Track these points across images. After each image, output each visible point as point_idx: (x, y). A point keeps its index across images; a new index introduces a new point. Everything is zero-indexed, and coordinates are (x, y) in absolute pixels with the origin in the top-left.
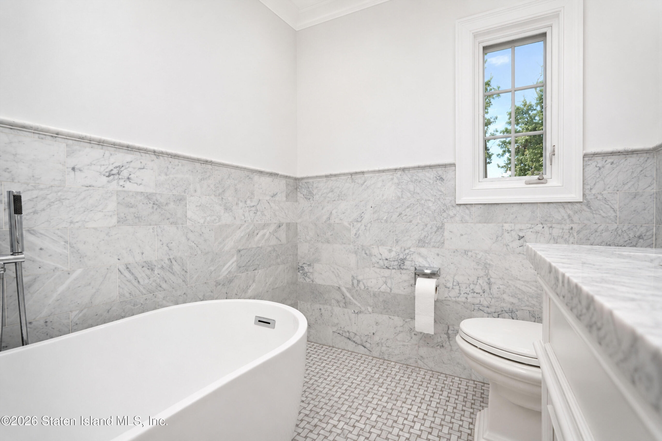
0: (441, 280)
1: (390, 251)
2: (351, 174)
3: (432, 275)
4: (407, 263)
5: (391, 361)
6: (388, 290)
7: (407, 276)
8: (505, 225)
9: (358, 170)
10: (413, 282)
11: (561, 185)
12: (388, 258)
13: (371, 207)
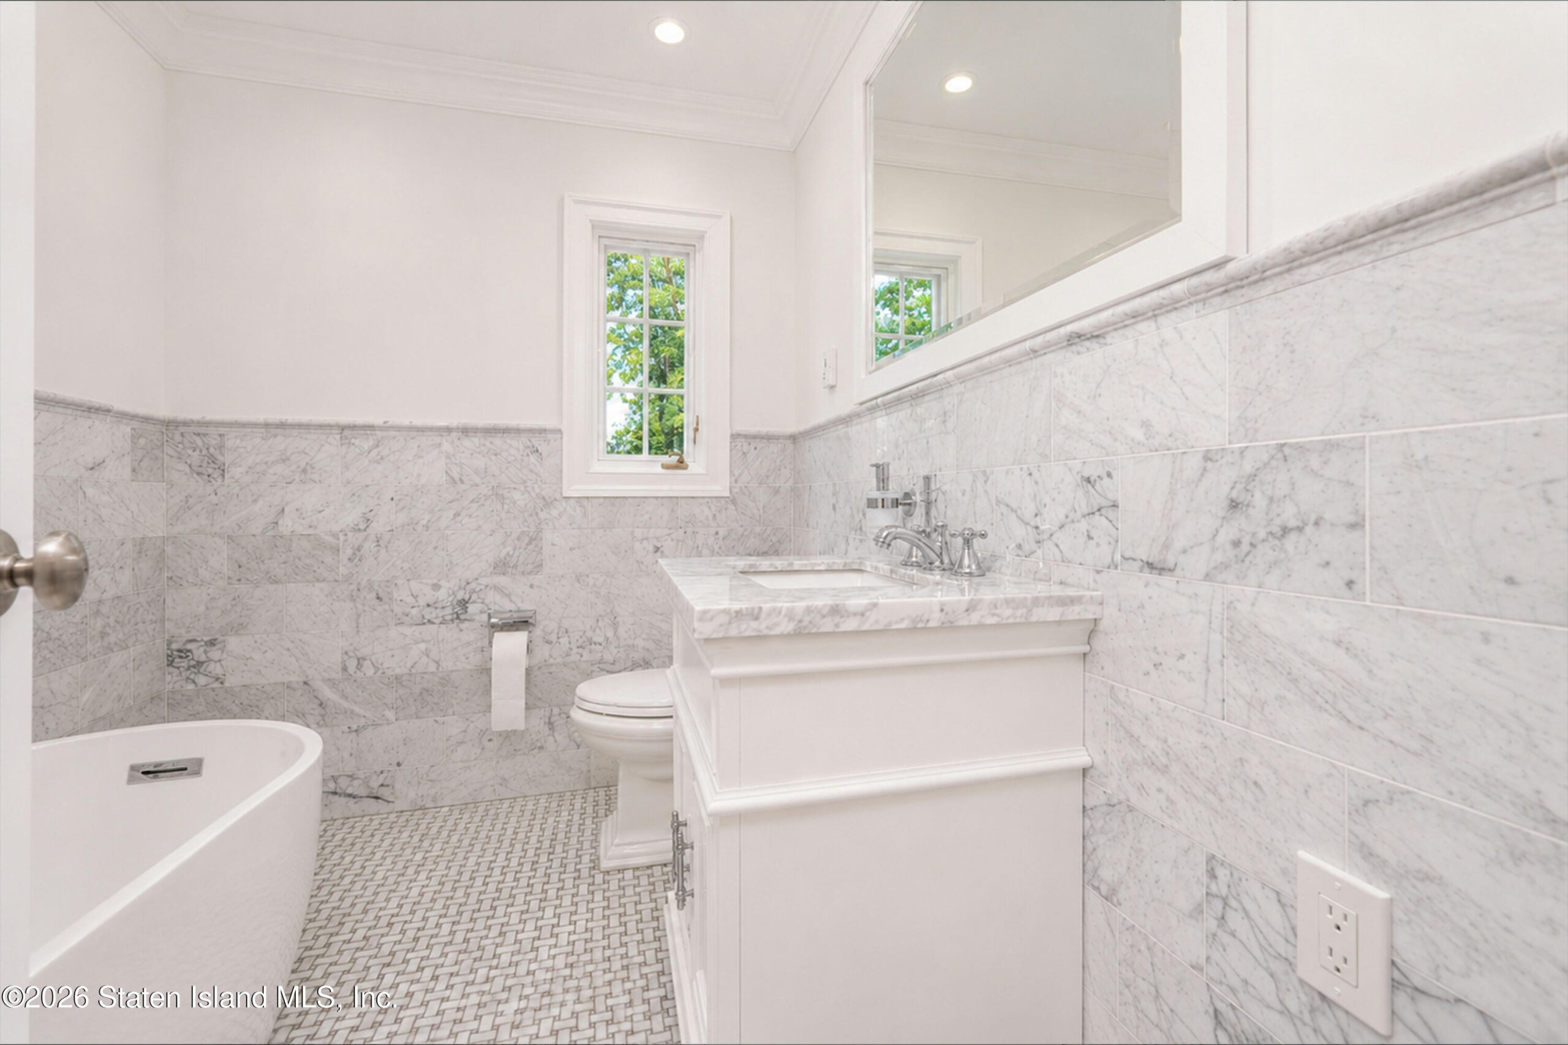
0: (538, 632)
1: (436, 587)
2: (343, 428)
3: (522, 624)
4: (472, 608)
5: (442, 807)
6: (432, 668)
7: (470, 633)
8: (636, 530)
9: (360, 420)
10: (486, 642)
11: (704, 472)
12: (431, 603)
13: (392, 499)
